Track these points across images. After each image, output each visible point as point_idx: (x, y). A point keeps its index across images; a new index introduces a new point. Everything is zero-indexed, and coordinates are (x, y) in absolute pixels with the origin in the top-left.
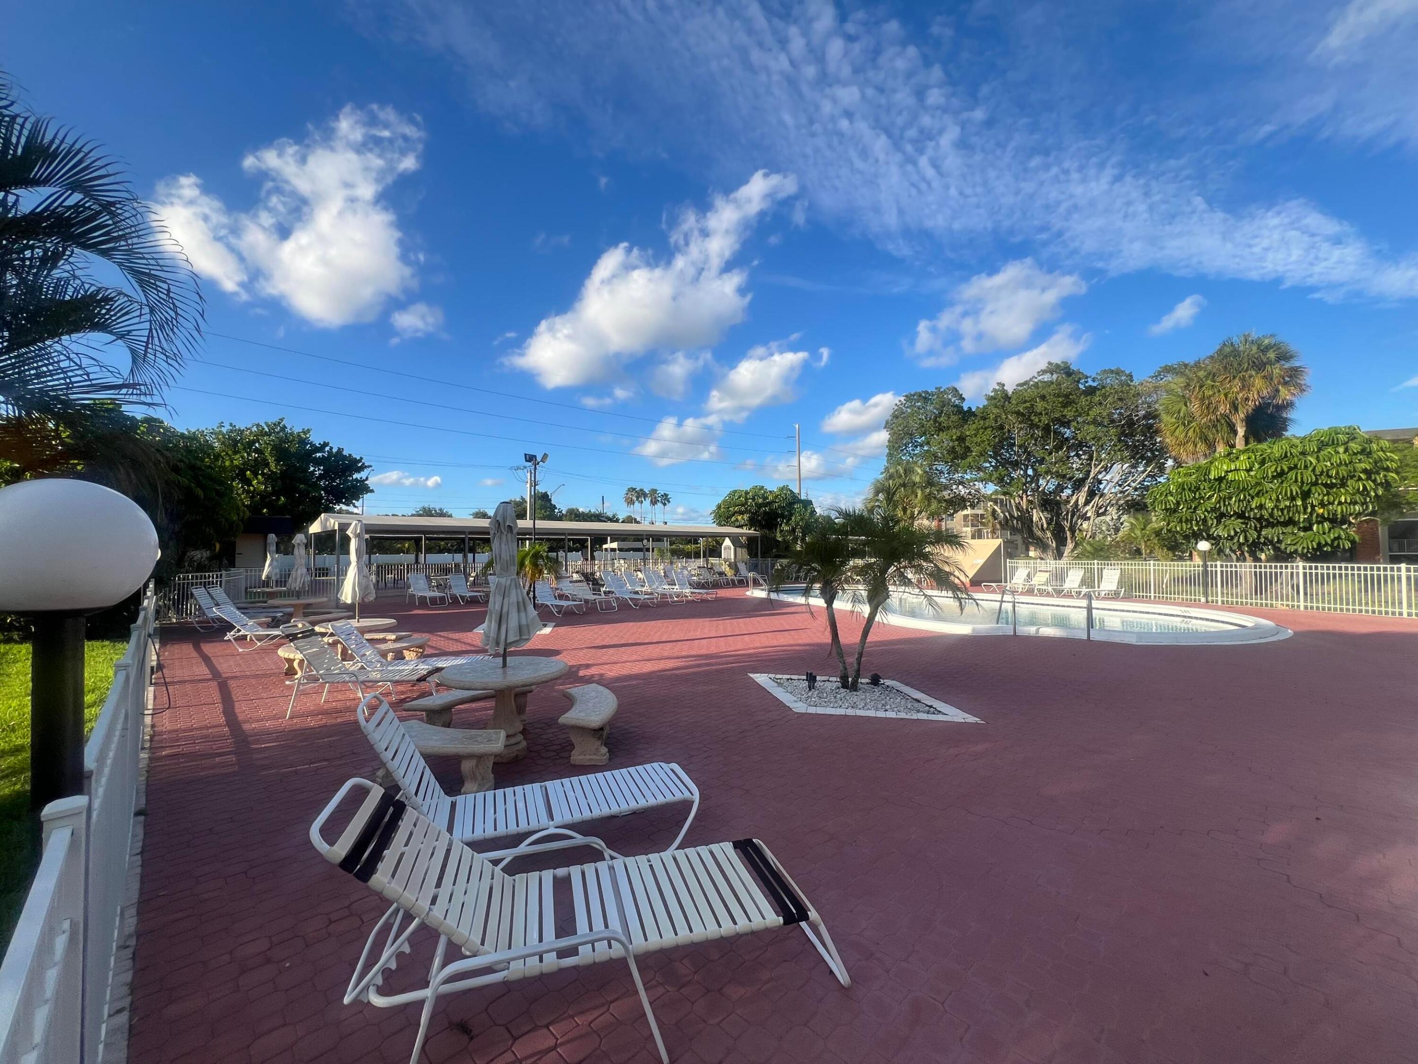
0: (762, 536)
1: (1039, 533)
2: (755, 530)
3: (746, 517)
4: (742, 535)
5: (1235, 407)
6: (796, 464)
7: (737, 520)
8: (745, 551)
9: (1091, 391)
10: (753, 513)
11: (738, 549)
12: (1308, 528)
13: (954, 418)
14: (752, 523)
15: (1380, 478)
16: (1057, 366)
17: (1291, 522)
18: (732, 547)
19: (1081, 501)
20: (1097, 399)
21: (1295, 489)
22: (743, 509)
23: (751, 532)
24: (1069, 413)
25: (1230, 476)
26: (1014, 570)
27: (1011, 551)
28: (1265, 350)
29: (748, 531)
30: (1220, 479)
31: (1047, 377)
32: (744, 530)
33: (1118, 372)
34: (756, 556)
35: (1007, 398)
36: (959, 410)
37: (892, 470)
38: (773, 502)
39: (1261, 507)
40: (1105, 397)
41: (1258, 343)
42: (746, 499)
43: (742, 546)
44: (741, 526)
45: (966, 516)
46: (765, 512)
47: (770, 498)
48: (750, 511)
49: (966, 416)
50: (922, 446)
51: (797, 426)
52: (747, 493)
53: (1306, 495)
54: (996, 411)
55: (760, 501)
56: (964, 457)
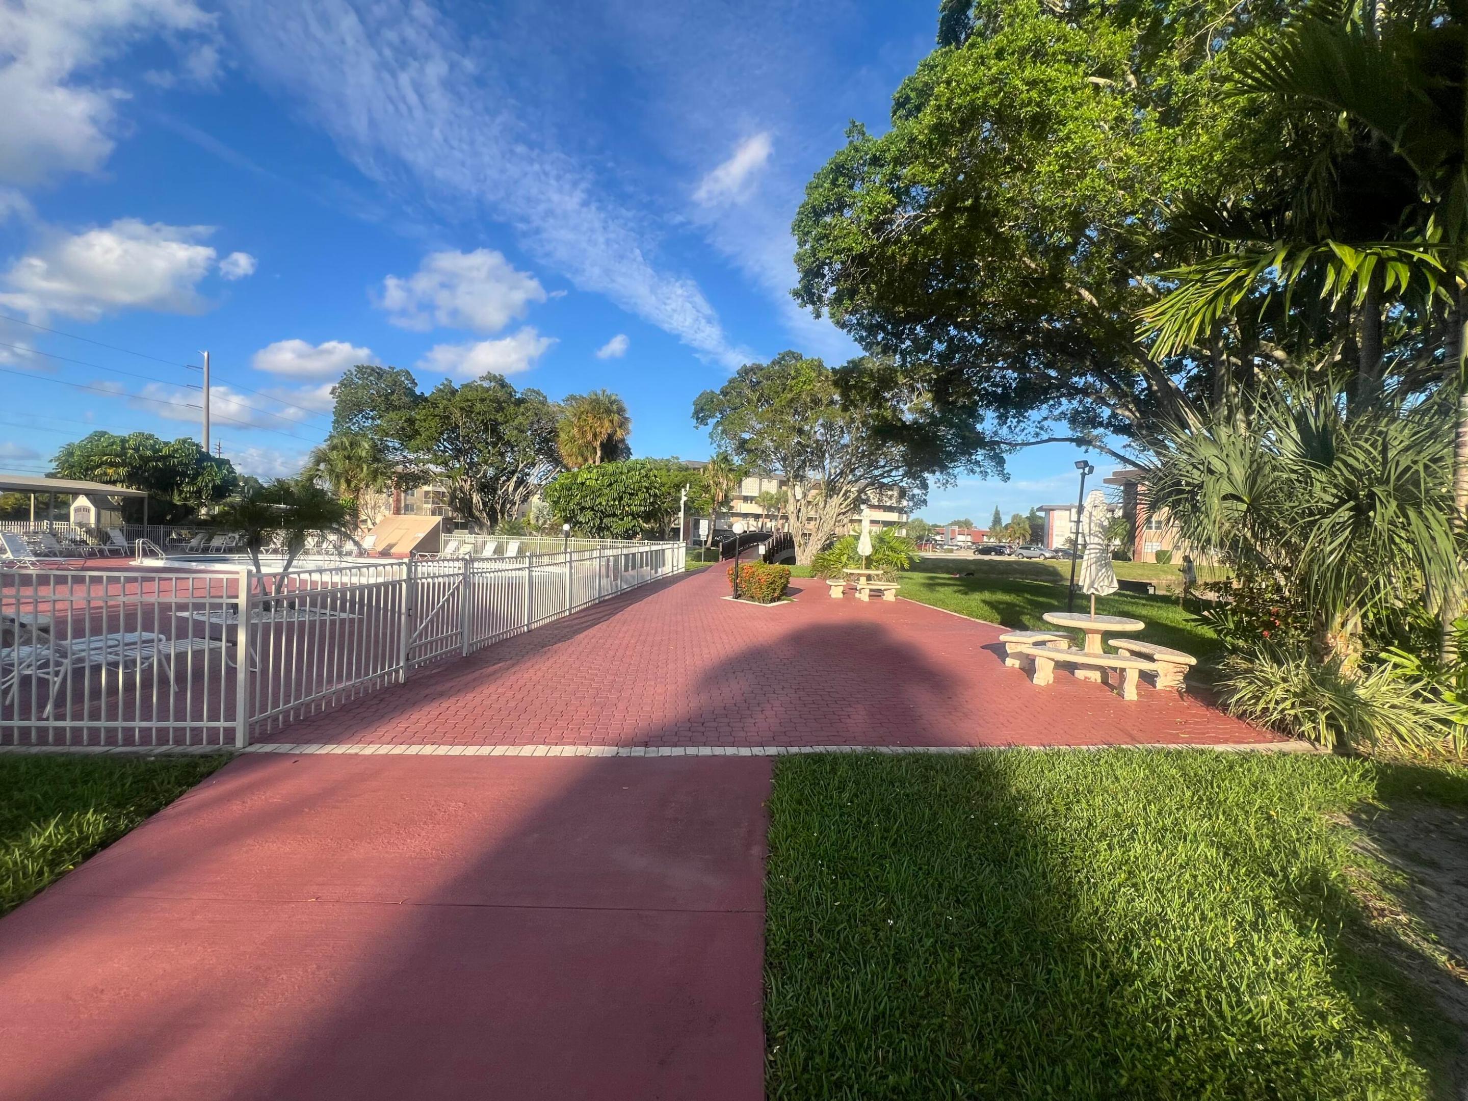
0: (150, 497)
1: (477, 514)
2: (138, 489)
3: (122, 471)
4: (113, 494)
5: (595, 436)
6: (203, 404)
7: (105, 474)
8: (119, 514)
9: (520, 402)
10: (133, 468)
11: (103, 512)
12: (622, 519)
13: (406, 399)
14: (132, 478)
15: (652, 492)
16: (495, 376)
17: (614, 515)
18: (93, 510)
19: (511, 489)
20: (522, 410)
21: (616, 495)
22: (118, 460)
23: (130, 490)
24: (500, 417)
25: (588, 483)
26: (446, 543)
27: (449, 526)
28: (612, 403)
29: (125, 490)
30: (583, 484)
31: (486, 384)
32: (119, 488)
33: (538, 393)
34: (140, 520)
35: (454, 392)
36: (411, 392)
37: (335, 441)
38: (171, 456)
39: (600, 504)
40: (527, 410)
41: (609, 397)
42: (123, 448)
43: (113, 508)
44: (114, 483)
45: (427, 493)
46: (156, 467)
47: (165, 451)
48: (130, 464)
49: (419, 400)
50: (373, 418)
51: (206, 354)
52: (124, 441)
53: (621, 499)
54: (445, 402)
55: (149, 453)
56: (411, 438)
